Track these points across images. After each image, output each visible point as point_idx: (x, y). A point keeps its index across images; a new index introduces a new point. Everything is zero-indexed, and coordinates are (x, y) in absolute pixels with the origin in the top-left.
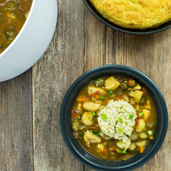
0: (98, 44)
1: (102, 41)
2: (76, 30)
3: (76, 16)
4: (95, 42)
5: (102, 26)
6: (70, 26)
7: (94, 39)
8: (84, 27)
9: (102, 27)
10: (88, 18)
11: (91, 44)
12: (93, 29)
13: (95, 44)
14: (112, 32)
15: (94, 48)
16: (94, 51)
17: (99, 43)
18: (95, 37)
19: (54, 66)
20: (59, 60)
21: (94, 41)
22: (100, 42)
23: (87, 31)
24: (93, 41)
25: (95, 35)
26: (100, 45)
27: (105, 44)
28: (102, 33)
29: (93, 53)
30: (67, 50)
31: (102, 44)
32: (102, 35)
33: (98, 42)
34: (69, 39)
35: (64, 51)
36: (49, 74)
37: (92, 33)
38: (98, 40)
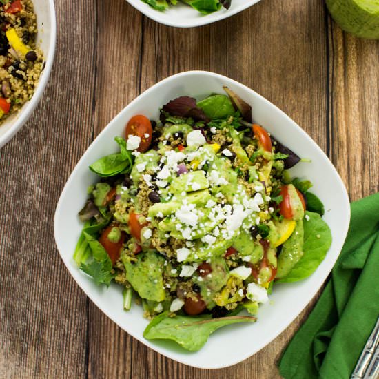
0: (124, 89)
1: (132, 83)
2: (77, 58)
3: (79, 28)
4: (118, 85)
5: (132, 50)
6: (65, 50)
7: (116, 77)
8: (95, 53)
9: (134, 53)
10: (105, 33)
11: (109, 89)
12: (113, 57)
13: (118, 88)
14: (153, 63)
15: (116, 98)
16: (116, 102)
17: (127, 88)
18: (118, 74)
19: (29, 133)
20: (39, 119)
21: (116, 83)
22: (129, 85)
23: (101, 62)
24: (113, 82)
25: (118, 70)
26: (129, 91)
27: (138, 88)
28: (133, 65)
29: (112, 107)
30: (58, 99)
31: (134, 88)
32: (133, 69)
33: (123, 85)
34: (63, 77)
35: (50, 102)
36: (17, 148)
37: (113, 65)
38: (123, 80)
